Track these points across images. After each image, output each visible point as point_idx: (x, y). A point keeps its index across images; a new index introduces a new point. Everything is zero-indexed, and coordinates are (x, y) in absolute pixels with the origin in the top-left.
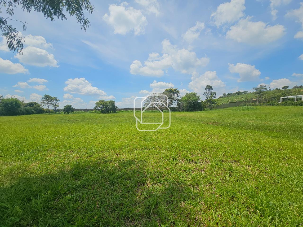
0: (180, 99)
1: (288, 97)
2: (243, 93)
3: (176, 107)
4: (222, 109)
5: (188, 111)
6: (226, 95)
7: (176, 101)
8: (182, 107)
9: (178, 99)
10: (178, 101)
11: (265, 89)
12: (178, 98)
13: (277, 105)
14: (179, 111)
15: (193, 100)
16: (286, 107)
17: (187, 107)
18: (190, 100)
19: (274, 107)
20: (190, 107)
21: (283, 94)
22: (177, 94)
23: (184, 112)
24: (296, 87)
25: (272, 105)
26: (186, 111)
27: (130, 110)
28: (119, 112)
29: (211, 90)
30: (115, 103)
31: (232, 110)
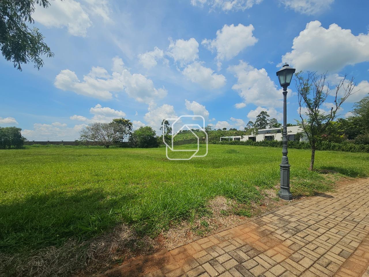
0: (133, 132)
1: (225, 137)
2: (195, 131)
3: (127, 142)
4: (177, 146)
5: (142, 148)
6: (182, 131)
7: (128, 135)
8: (135, 142)
9: (131, 133)
10: (130, 135)
11: (210, 129)
12: (130, 131)
13: (217, 144)
14: (132, 147)
15: (148, 135)
16: (223, 145)
17: (141, 142)
18: (145, 135)
19: (216, 145)
20: (145, 142)
21: (221, 134)
22: (129, 126)
23: (138, 149)
24: (231, 129)
25: (215, 144)
26: (140, 147)
27: (52, 145)
28: (27, 146)
29: (167, 125)
30: (21, 131)
31: (185, 147)
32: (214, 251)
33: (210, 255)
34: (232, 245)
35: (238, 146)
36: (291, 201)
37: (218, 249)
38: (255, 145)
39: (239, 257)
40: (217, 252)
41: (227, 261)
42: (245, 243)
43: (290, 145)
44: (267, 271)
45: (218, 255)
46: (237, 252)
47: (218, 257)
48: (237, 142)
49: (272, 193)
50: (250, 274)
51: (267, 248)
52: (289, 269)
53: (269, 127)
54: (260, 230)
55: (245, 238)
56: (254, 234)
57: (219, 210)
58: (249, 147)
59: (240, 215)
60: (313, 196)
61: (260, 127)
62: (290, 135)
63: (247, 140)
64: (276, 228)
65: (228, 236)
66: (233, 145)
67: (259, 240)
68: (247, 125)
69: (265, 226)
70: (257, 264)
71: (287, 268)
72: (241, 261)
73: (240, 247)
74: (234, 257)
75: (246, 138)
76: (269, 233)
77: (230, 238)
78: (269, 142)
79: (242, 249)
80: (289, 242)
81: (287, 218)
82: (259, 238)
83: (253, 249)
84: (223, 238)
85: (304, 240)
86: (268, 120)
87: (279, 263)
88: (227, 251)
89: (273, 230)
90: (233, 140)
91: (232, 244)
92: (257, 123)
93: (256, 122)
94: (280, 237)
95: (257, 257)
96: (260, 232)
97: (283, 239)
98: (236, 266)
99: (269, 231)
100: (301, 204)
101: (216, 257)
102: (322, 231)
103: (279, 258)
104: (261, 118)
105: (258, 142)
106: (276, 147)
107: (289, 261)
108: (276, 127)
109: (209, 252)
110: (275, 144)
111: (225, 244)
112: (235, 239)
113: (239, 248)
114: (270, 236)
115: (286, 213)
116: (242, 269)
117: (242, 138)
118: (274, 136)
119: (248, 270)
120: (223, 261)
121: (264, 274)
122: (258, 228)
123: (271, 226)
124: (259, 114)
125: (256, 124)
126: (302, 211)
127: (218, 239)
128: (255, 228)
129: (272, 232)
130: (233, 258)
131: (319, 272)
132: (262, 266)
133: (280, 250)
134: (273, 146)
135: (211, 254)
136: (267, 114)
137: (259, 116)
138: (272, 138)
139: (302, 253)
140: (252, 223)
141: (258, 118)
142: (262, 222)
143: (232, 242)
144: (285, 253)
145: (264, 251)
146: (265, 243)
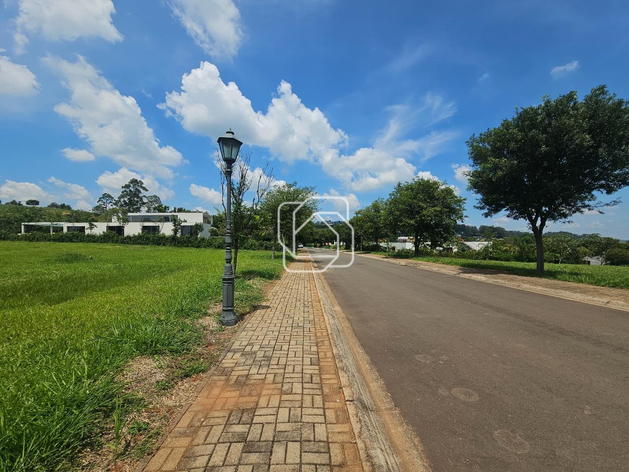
1: (37, 224)
13: (13, 240)
16: (33, 244)
19: (7, 243)
21: (26, 216)
24: (53, 205)
25: (4, 239)
32: (195, 457)
33: (194, 468)
34: (214, 427)
35: (81, 244)
36: (237, 325)
37: (198, 450)
38: (122, 242)
39: (238, 435)
40: (202, 456)
41: (227, 454)
42: (228, 412)
43: (185, 242)
44: (276, 424)
45: (208, 457)
46: (229, 430)
47: (209, 460)
48: (78, 235)
49: (210, 322)
50: (264, 443)
51: (255, 399)
52: (291, 406)
53: (146, 209)
54: (232, 382)
55: (222, 404)
56: (228, 391)
57: (151, 384)
58: (109, 246)
59: (190, 376)
60: (254, 311)
61: (129, 208)
62: (184, 226)
63: (104, 232)
64: (248, 367)
65: (196, 419)
66: (67, 242)
67: (241, 396)
68: (99, 201)
69: (233, 373)
70: (262, 425)
71: (288, 406)
72: (243, 438)
73: (227, 422)
74: (231, 440)
75: (100, 228)
76: (244, 379)
77: (202, 420)
78: (150, 236)
79: (232, 423)
80: (270, 377)
81: (248, 349)
82: (238, 392)
83: (243, 411)
84: (191, 427)
85: (280, 366)
86: (145, 196)
87: (279, 407)
88: (215, 440)
89: (246, 373)
90: (65, 230)
91: (212, 426)
92: (122, 200)
93: (120, 198)
94: (260, 377)
95: (255, 417)
96: (234, 384)
97: (263, 377)
98: (243, 448)
99: (243, 376)
100: (249, 326)
101: (208, 464)
102: (285, 347)
103: (275, 401)
104: (130, 191)
105: (128, 237)
106: (164, 245)
107: (285, 397)
108: (160, 211)
109: (188, 467)
110: (162, 241)
111: (202, 434)
112: (211, 415)
113: (228, 424)
114: (248, 382)
115: (244, 343)
116: (253, 446)
117: (91, 228)
118: (159, 227)
119: (259, 441)
120: (223, 459)
121: (277, 430)
122: (227, 380)
123: (241, 368)
124: (128, 183)
125: (120, 201)
126: (256, 333)
127: (184, 434)
128: (223, 382)
129: (248, 375)
130: (231, 443)
131: (310, 390)
132: (268, 423)
133: (269, 392)
134: (159, 244)
135: (194, 465)
136: (143, 186)
137: (127, 186)
138: (156, 229)
139: (288, 380)
140: (216, 378)
141: (125, 191)
142: (226, 369)
143: (210, 424)
144: (276, 392)
145: (257, 405)
146: (250, 395)
